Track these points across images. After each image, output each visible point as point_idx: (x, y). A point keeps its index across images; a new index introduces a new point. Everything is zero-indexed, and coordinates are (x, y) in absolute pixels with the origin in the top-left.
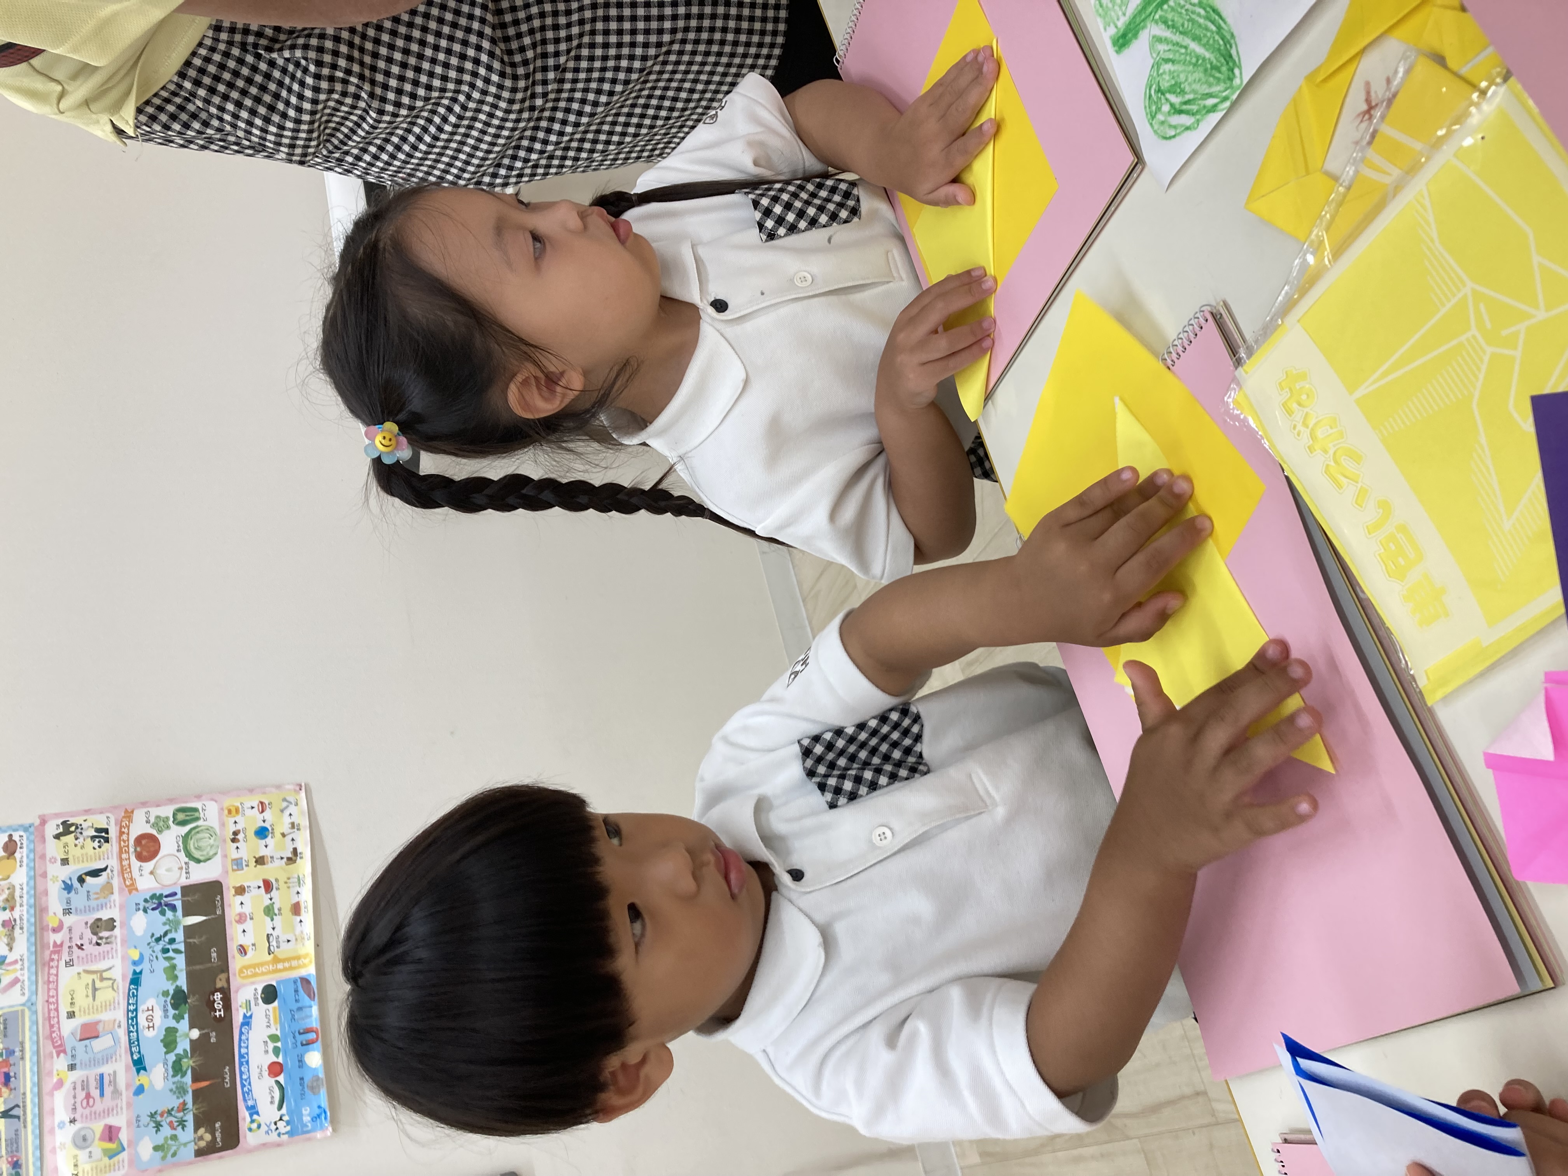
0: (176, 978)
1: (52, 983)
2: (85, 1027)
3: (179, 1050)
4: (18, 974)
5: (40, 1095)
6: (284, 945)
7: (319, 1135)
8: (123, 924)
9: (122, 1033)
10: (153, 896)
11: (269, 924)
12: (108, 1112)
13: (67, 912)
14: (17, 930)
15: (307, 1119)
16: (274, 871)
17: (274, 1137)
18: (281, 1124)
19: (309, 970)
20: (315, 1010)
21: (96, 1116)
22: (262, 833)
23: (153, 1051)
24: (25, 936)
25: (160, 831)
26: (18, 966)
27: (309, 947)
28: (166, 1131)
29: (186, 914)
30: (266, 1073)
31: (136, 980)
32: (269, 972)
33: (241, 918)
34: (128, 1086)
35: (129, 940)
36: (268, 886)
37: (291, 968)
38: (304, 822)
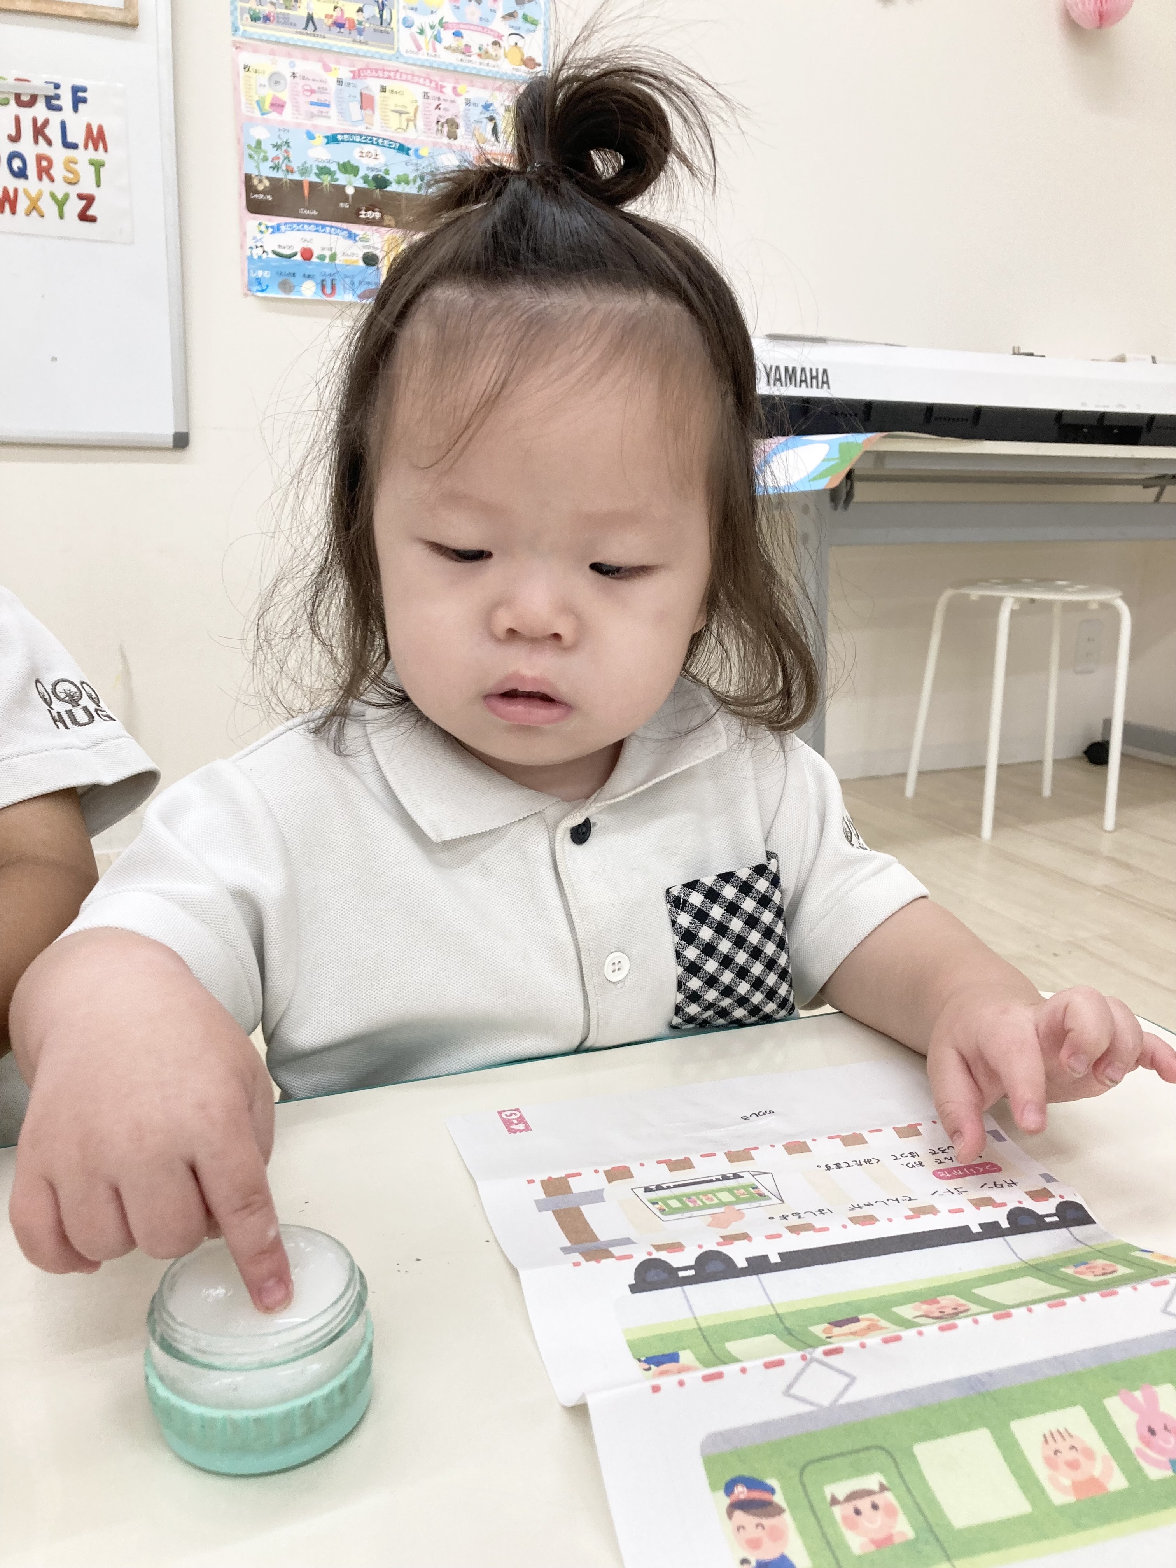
0: (398, 183)
1: (411, 78)
2: (372, 98)
3: (339, 175)
4: (424, 51)
7: (243, 282)
9: (360, 129)
12: (296, 107)
13: (468, 102)
14: (461, 56)
15: (260, 274)
18: (260, 251)
21: (295, 96)
30: (306, 245)
31: (402, 149)
34: (315, 126)
35: (437, 149)
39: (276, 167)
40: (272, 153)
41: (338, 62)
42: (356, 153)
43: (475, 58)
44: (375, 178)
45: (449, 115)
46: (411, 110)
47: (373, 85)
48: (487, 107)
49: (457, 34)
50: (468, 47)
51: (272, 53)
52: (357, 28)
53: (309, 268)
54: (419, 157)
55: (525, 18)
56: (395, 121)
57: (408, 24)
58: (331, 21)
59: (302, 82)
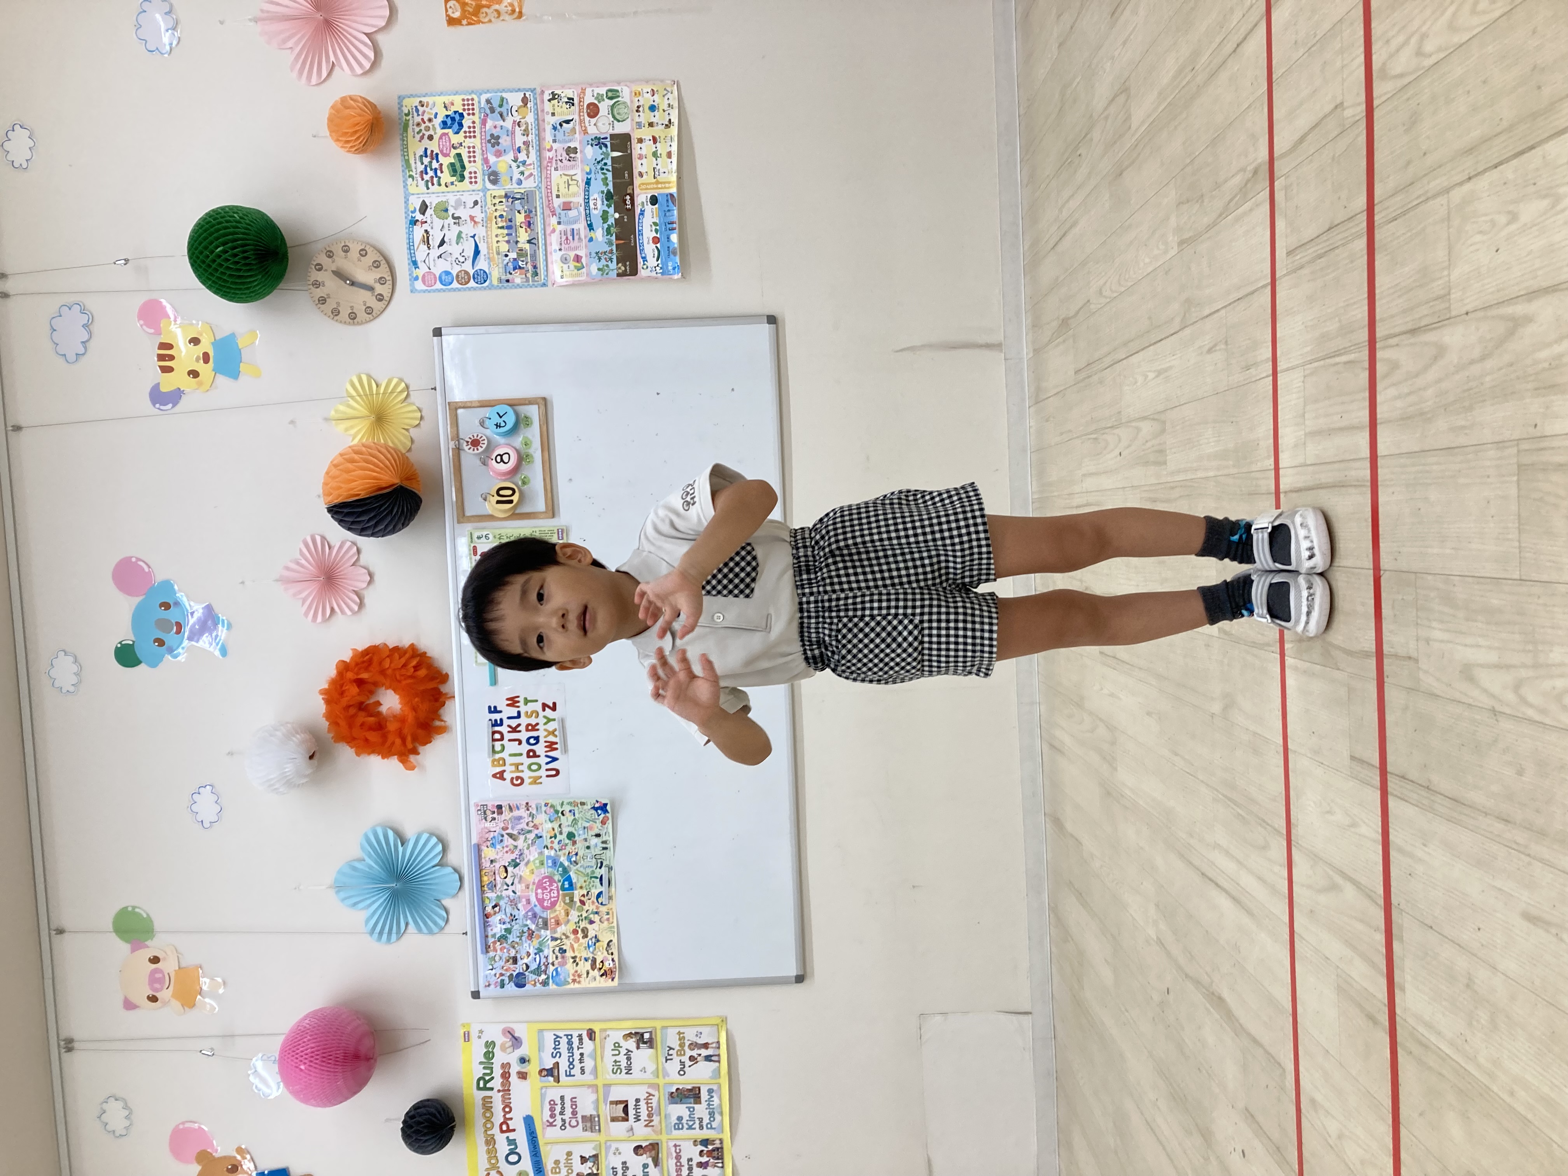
0: (607, 185)
1: (549, 178)
2: (564, 203)
3: (609, 223)
4: (532, 171)
5: (545, 234)
6: (662, 175)
7: (676, 277)
8: (581, 152)
9: (582, 209)
10: (596, 138)
11: (655, 162)
12: (576, 248)
13: (554, 141)
14: (531, 148)
15: (670, 268)
16: (658, 131)
17: (654, 274)
18: (658, 268)
19: (674, 190)
20: (675, 212)
21: (570, 249)
22: (652, 108)
23: (597, 222)
24: (534, 151)
25: (599, 102)
26: (532, 167)
27: (674, 178)
28: (603, 262)
29: (612, 151)
30: (651, 242)
31: (588, 183)
32: (654, 189)
33: (640, 157)
34: (585, 237)
35: (584, 161)
36: (655, 140)
37: (665, 188)
39: (611, 259)
42: (596, 212)
43: (530, 137)
44: (607, 200)
45: (564, 154)
46: (565, 178)
47: (557, 203)
48: (555, 128)
49: (519, 150)
50: (524, 143)
51: (552, 263)
52: (529, 214)
53: (664, 239)
54: (590, 172)
55: (501, 106)
56: (574, 188)
57: (520, 182)
58: (529, 230)
59: (564, 245)
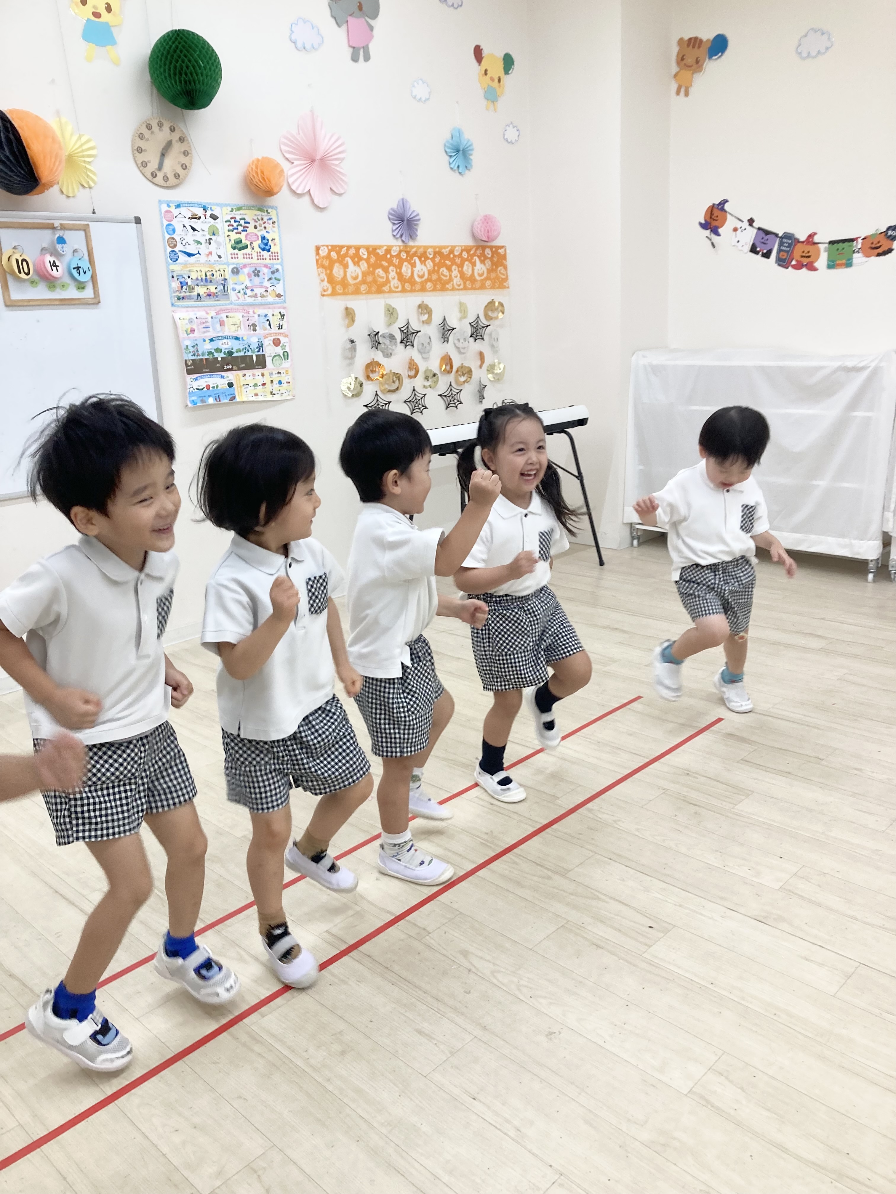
0: (237, 352)
1: (237, 311)
2: (223, 321)
3: (215, 354)
4: (241, 299)
5: (204, 306)
6: (245, 390)
7: (188, 402)
8: (254, 334)
9: (221, 334)
10: (262, 344)
11: (252, 385)
12: (198, 330)
13: (259, 316)
14: (254, 298)
15: (193, 398)
16: (269, 387)
17: (188, 387)
18: (192, 389)
20: (225, 400)
21: (198, 326)
22: (280, 383)
23: (215, 345)
24: (252, 301)
25: (281, 347)
26: (243, 299)
27: (245, 399)
29: (256, 356)
30: (207, 384)
31: (237, 339)
32: (237, 384)
33: (254, 375)
34: (205, 336)
35: (249, 336)
36: (264, 385)
37: (237, 392)
38: (283, 398)
39: (193, 355)
40: (192, 349)
41: (210, 310)
42: (220, 344)
43: (259, 298)
44: (228, 352)
45: (251, 322)
46: (238, 322)
47: (223, 316)
48: (266, 316)
49: (252, 290)
50: (256, 294)
51: (187, 311)
52: (215, 295)
53: (209, 393)
54: (243, 340)
55: (275, 279)
56: (233, 328)
57: (234, 290)
58: (206, 295)
59: (200, 320)
